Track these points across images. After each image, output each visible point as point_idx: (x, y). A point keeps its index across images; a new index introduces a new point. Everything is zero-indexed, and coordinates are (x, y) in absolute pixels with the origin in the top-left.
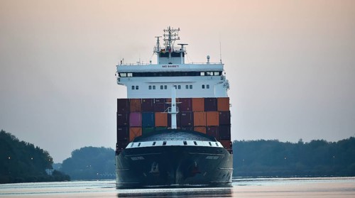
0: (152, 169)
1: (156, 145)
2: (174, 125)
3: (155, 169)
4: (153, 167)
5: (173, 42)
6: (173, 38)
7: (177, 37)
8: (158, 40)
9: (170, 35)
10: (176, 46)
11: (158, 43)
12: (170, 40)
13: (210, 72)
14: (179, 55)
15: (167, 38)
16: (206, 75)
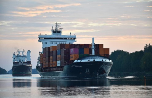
0: (87, 71)
1: (90, 61)
2: (93, 53)
3: (88, 71)
4: (87, 70)
5: (58, 28)
6: (58, 26)
7: (59, 26)
8: (53, 27)
9: (57, 25)
10: (59, 29)
11: (53, 28)
12: (57, 27)
13: (72, 38)
14: (60, 32)
15: (56, 26)
16: (70, 39)
